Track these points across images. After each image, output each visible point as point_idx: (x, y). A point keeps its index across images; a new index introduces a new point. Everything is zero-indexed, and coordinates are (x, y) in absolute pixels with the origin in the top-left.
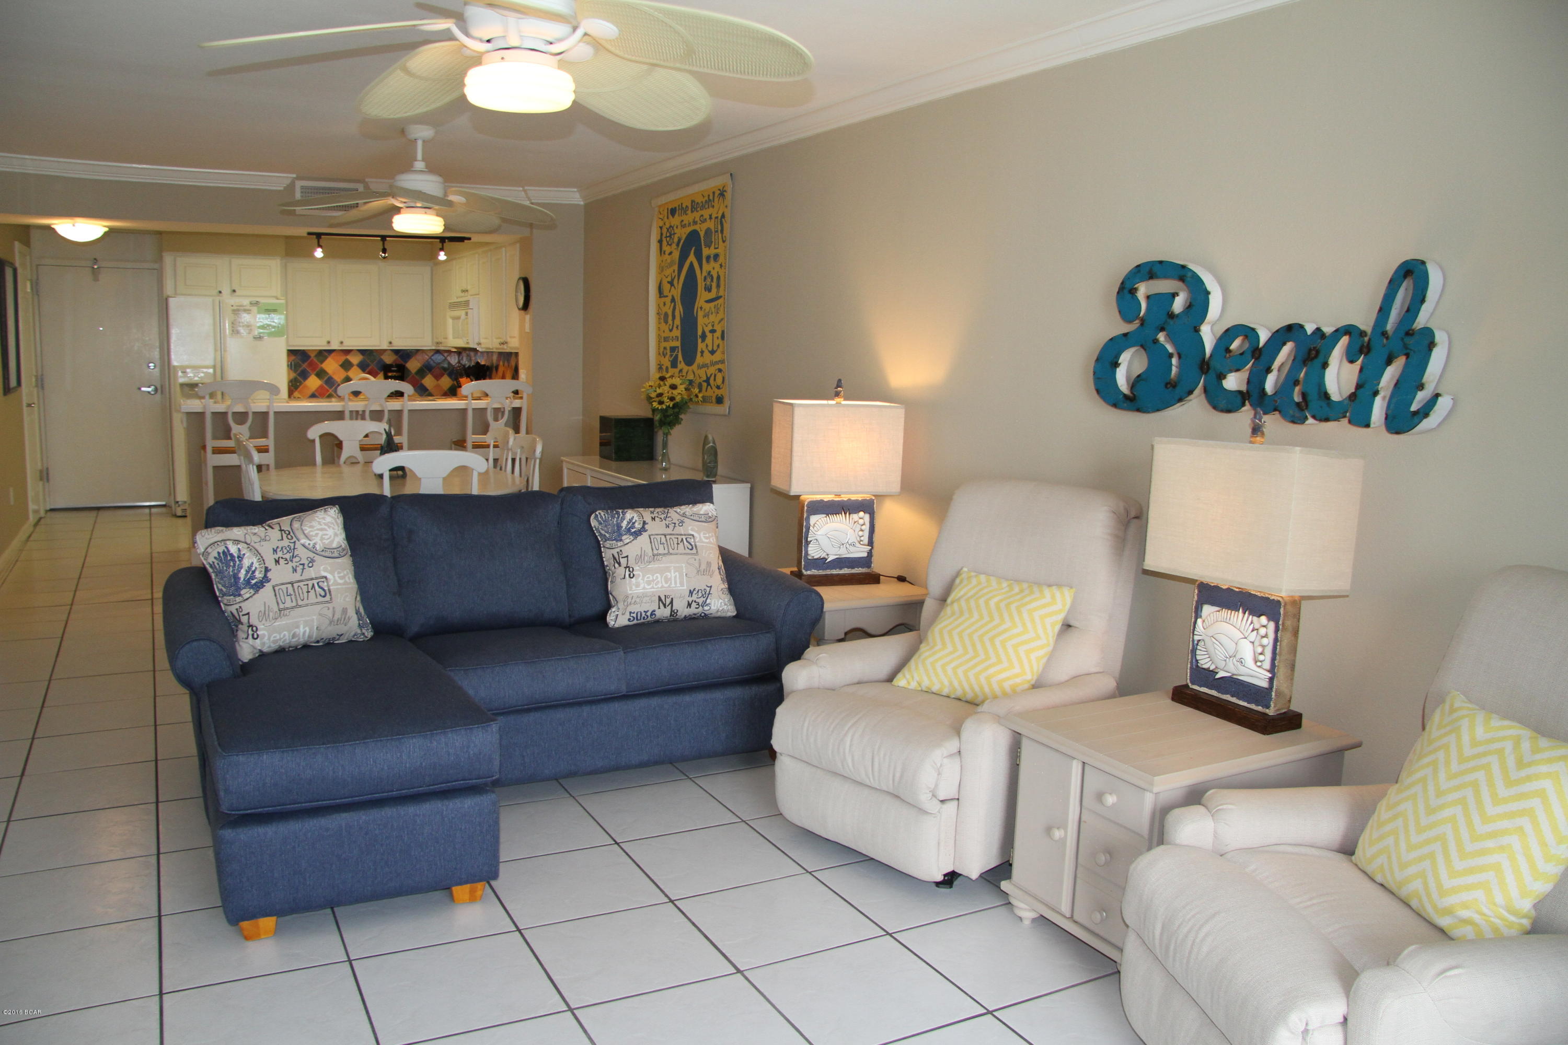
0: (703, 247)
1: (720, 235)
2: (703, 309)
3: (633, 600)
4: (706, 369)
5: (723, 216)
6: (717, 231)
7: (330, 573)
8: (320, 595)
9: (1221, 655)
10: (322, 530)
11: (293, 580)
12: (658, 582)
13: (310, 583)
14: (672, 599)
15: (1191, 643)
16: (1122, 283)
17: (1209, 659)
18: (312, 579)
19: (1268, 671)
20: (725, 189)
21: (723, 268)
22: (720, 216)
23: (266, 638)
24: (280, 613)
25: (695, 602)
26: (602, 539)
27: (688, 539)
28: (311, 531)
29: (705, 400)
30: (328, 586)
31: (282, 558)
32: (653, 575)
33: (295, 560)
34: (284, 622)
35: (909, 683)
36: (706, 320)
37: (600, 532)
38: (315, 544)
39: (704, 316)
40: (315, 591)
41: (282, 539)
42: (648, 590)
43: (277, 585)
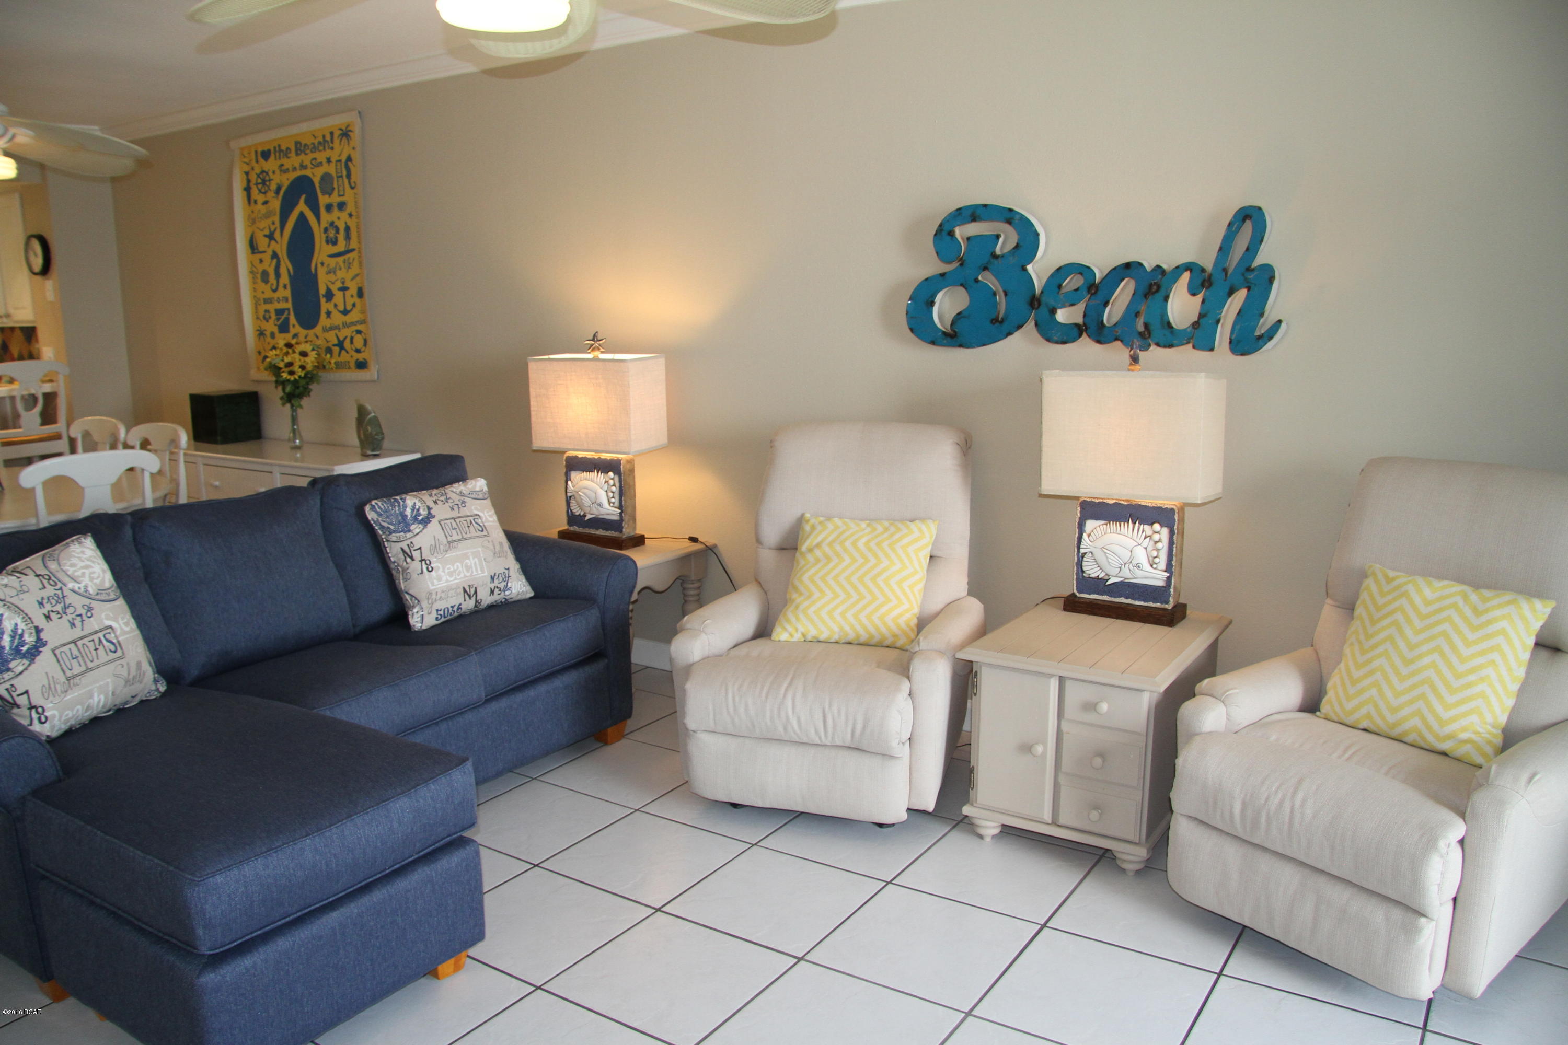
0: (319, 194)
1: (346, 181)
2: (325, 265)
3: (438, 597)
4: (337, 331)
5: (349, 159)
6: (341, 176)
7: (114, 621)
8: (111, 651)
9: (1115, 563)
10: (87, 567)
11: (75, 637)
12: (460, 572)
13: (95, 637)
14: (476, 588)
15: (1076, 556)
16: (941, 225)
17: (1099, 568)
18: (96, 632)
19: (1165, 571)
20: (349, 129)
21: (354, 218)
22: (344, 158)
23: (57, 719)
24: (69, 683)
25: (497, 588)
26: (384, 533)
27: (476, 520)
28: (75, 571)
29: (340, 366)
30: (116, 637)
31: (52, 611)
32: (453, 565)
33: (69, 611)
34: (76, 694)
35: (791, 635)
36: (332, 277)
37: (380, 525)
38: (86, 586)
39: (329, 272)
40: (104, 646)
41: (44, 587)
42: (452, 583)
43: (57, 648)
